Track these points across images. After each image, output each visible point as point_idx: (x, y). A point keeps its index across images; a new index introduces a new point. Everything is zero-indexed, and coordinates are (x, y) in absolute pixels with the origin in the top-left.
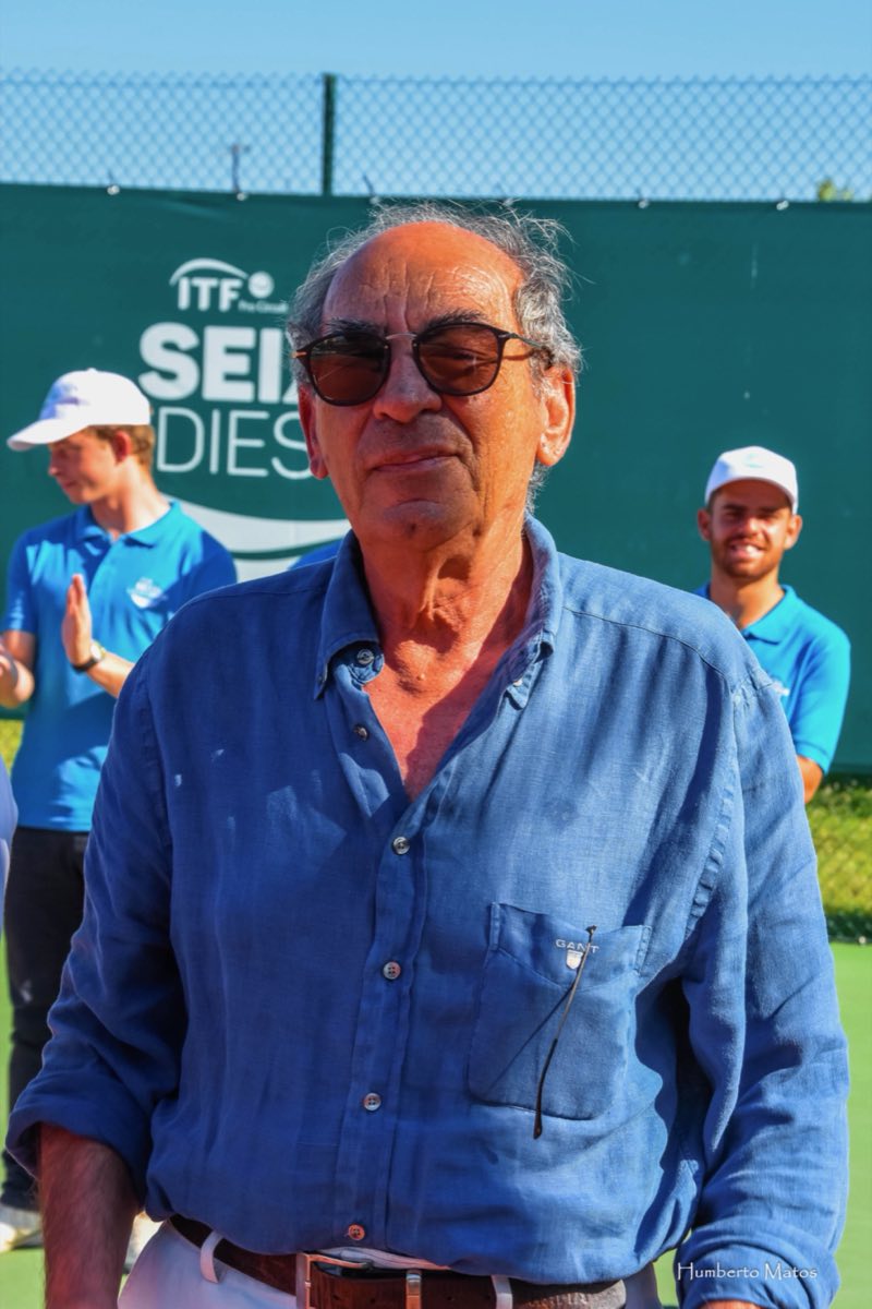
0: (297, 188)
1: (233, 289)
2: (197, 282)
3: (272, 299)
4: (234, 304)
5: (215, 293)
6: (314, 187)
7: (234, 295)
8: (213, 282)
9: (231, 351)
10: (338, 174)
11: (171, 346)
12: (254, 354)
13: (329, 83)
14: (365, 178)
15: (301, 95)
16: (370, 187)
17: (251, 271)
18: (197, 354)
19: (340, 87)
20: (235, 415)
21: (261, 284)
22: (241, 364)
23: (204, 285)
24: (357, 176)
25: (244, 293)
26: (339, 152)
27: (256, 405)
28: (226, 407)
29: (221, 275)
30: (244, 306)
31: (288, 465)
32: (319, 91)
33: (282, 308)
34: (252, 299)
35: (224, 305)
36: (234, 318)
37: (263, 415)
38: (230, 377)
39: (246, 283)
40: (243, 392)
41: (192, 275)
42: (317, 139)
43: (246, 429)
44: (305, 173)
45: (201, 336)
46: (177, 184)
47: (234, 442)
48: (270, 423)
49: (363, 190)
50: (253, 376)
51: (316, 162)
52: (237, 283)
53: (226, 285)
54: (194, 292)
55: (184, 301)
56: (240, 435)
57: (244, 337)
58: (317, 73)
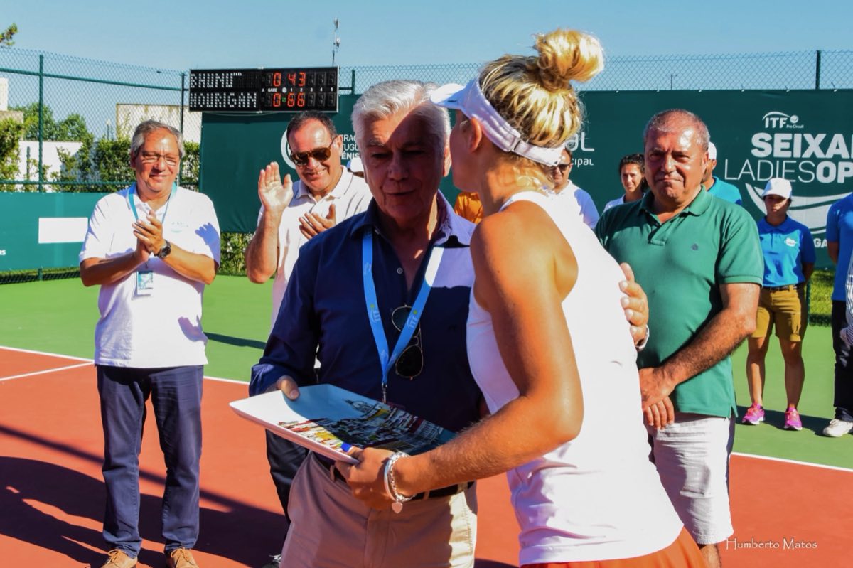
0: (807, 87)
1: (784, 121)
2: (771, 119)
3: (797, 124)
4: (785, 126)
5: (778, 123)
6: (813, 87)
7: (785, 123)
8: (778, 119)
9: (783, 141)
10: (821, 82)
11: (762, 140)
12: (792, 142)
13: (819, 53)
14: (832, 83)
15: (809, 58)
16: (834, 86)
17: (791, 116)
18: (771, 142)
19: (822, 55)
20: (784, 162)
21: (794, 119)
22: (787, 145)
23: (774, 120)
24: (829, 83)
25: (788, 122)
26: (822, 75)
27: (792, 158)
28: (781, 160)
29: (780, 116)
30: (788, 126)
31: (803, 179)
32: (815, 56)
33: (802, 127)
34: (792, 124)
35: (781, 126)
36: (784, 130)
37: (795, 162)
38: (783, 150)
39: (789, 119)
40: (788, 154)
41: (769, 117)
42: (814, 71)
43: (788, 166)
44: (810, 82)
45: (773, 136)
46: (765, 88)
47: (784, 171)
48: (798, 164)
49: (831, 87)
50: (791, 149)
51: (814, 79)
52: (786, 119)
53: (782, 119)
54: (771, 122)
55: (767, 126)
56: (786, 169)
57: (789, 136)
58: (815, 50)
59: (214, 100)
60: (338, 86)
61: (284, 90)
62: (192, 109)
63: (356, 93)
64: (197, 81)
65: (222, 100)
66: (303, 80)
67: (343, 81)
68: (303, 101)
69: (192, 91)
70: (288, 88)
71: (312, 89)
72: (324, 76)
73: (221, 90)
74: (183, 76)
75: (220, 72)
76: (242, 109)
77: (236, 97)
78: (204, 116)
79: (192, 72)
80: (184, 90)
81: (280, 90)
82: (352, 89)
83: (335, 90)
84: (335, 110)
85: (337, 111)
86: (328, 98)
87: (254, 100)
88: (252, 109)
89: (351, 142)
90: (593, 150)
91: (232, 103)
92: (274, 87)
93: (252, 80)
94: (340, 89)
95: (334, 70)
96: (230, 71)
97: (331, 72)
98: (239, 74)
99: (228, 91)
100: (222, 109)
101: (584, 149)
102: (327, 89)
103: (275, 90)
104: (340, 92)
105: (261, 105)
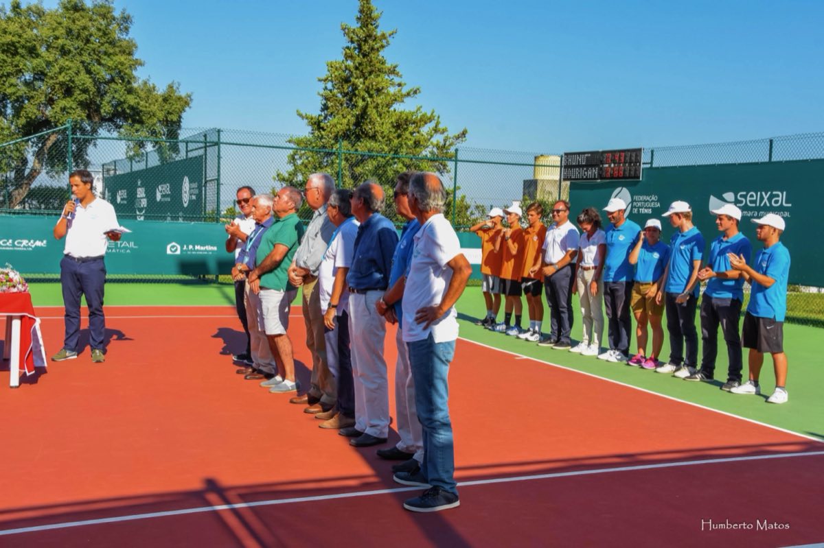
59: (576, 173)
60: (642, 161)
61: (612, 165)
62: (565, 180)
63: (653, 166)
64: (567, 160)
65: (579, 173)
66: (622, 158)
67: (645, 158)
68: (622, 173)
69: (566, 167)
70: (614, 164)
71: (627, 165)
72: (634, 155)
73: (579, 166)
74: (562, 157)
75: (579, 154)
76: (590, 179)
77: (587, 171)
78: (571, 183)
79: (566, 154)
80: (561, 167)
81: (610, 166)
82: (651, 163)
83: (640, 165)
84: (639, 178)
85: (641, 179)
86: (636, 170)
87: (596, 173)
88: (595, 179)
89: (648, 201)
90: (790, 205)
91: (585, 174)
92: (606, 163)
93: (595, 159)
94: (643, 164)
95: (640, 150)
96: (584, 153)
97: (638, 152)
98: (589, 155)
99: (583, 166)
100: (580, 179)
101: (784, 204)
102: (635, 165)
103: (607, 166)
104: (642, 166)
105: (601, 177)
